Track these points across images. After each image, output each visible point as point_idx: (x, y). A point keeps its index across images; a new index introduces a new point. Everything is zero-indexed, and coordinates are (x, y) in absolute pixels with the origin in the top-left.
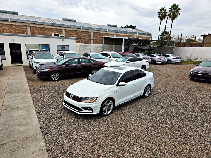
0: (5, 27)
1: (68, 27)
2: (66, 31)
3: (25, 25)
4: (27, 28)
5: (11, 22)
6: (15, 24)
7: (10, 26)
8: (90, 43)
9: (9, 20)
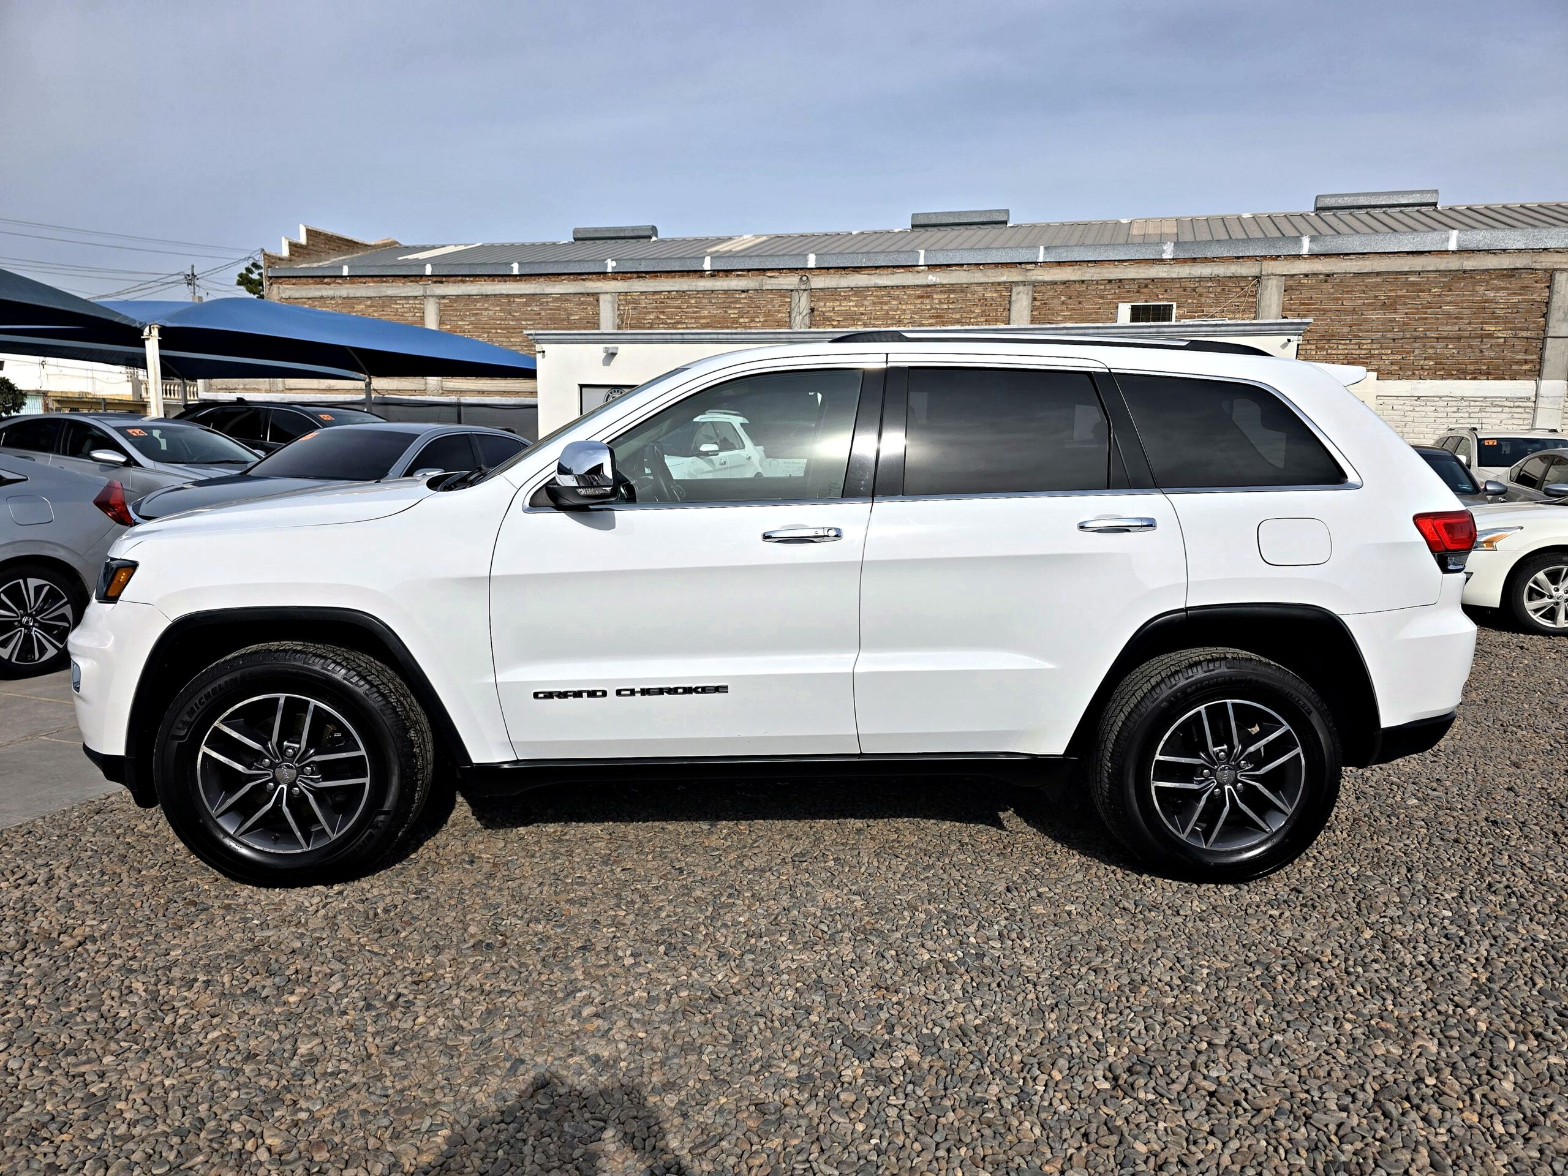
0: (894, 302)
1: (1314, 256)
2: (1291, 284)
3: (1003, 279)
4: (1013, 298)
5: (932, 267)
6: (945, 282)
7: (922, 297)
8: (1537, 373)
9: (922, 261)
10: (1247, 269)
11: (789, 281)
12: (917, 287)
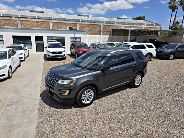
0: (33, 23)
1: (81, 22)
2: (80, 25)
3: (48, 21)
4: (50, 24)
9: (37, 18)
10: (75, 23)
11: (17, 19)
12: (36, 21)
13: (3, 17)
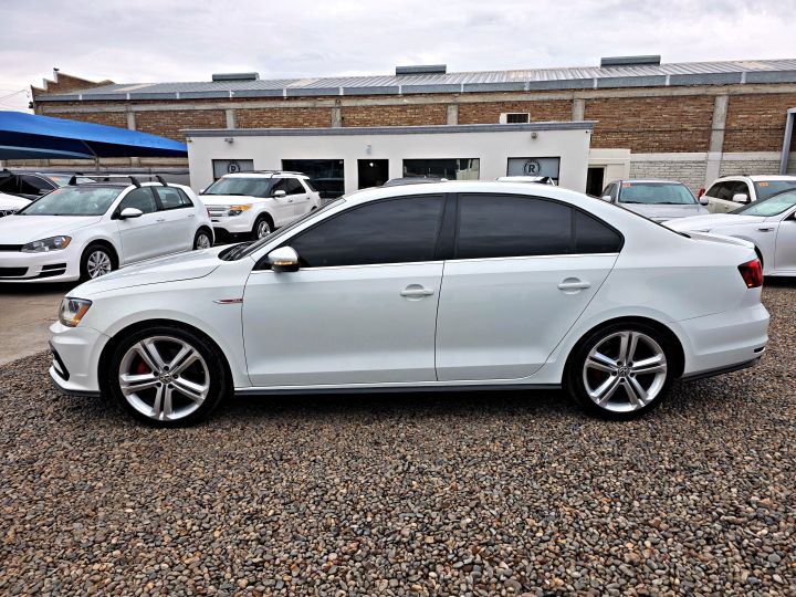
0: (387, 114)
1: (599, 89)
2: (588, 104)
3: (443, 101)
4: (448, 112)
5: (405, 95)
6: (413, 103)
7: (400, 111)
8: (707, 149)
9: (400, 92)
10: (566, 96)
11: (330, 103)
12: (398, 106)
13: (289, 98)
